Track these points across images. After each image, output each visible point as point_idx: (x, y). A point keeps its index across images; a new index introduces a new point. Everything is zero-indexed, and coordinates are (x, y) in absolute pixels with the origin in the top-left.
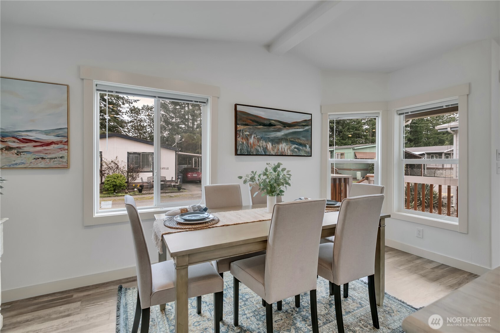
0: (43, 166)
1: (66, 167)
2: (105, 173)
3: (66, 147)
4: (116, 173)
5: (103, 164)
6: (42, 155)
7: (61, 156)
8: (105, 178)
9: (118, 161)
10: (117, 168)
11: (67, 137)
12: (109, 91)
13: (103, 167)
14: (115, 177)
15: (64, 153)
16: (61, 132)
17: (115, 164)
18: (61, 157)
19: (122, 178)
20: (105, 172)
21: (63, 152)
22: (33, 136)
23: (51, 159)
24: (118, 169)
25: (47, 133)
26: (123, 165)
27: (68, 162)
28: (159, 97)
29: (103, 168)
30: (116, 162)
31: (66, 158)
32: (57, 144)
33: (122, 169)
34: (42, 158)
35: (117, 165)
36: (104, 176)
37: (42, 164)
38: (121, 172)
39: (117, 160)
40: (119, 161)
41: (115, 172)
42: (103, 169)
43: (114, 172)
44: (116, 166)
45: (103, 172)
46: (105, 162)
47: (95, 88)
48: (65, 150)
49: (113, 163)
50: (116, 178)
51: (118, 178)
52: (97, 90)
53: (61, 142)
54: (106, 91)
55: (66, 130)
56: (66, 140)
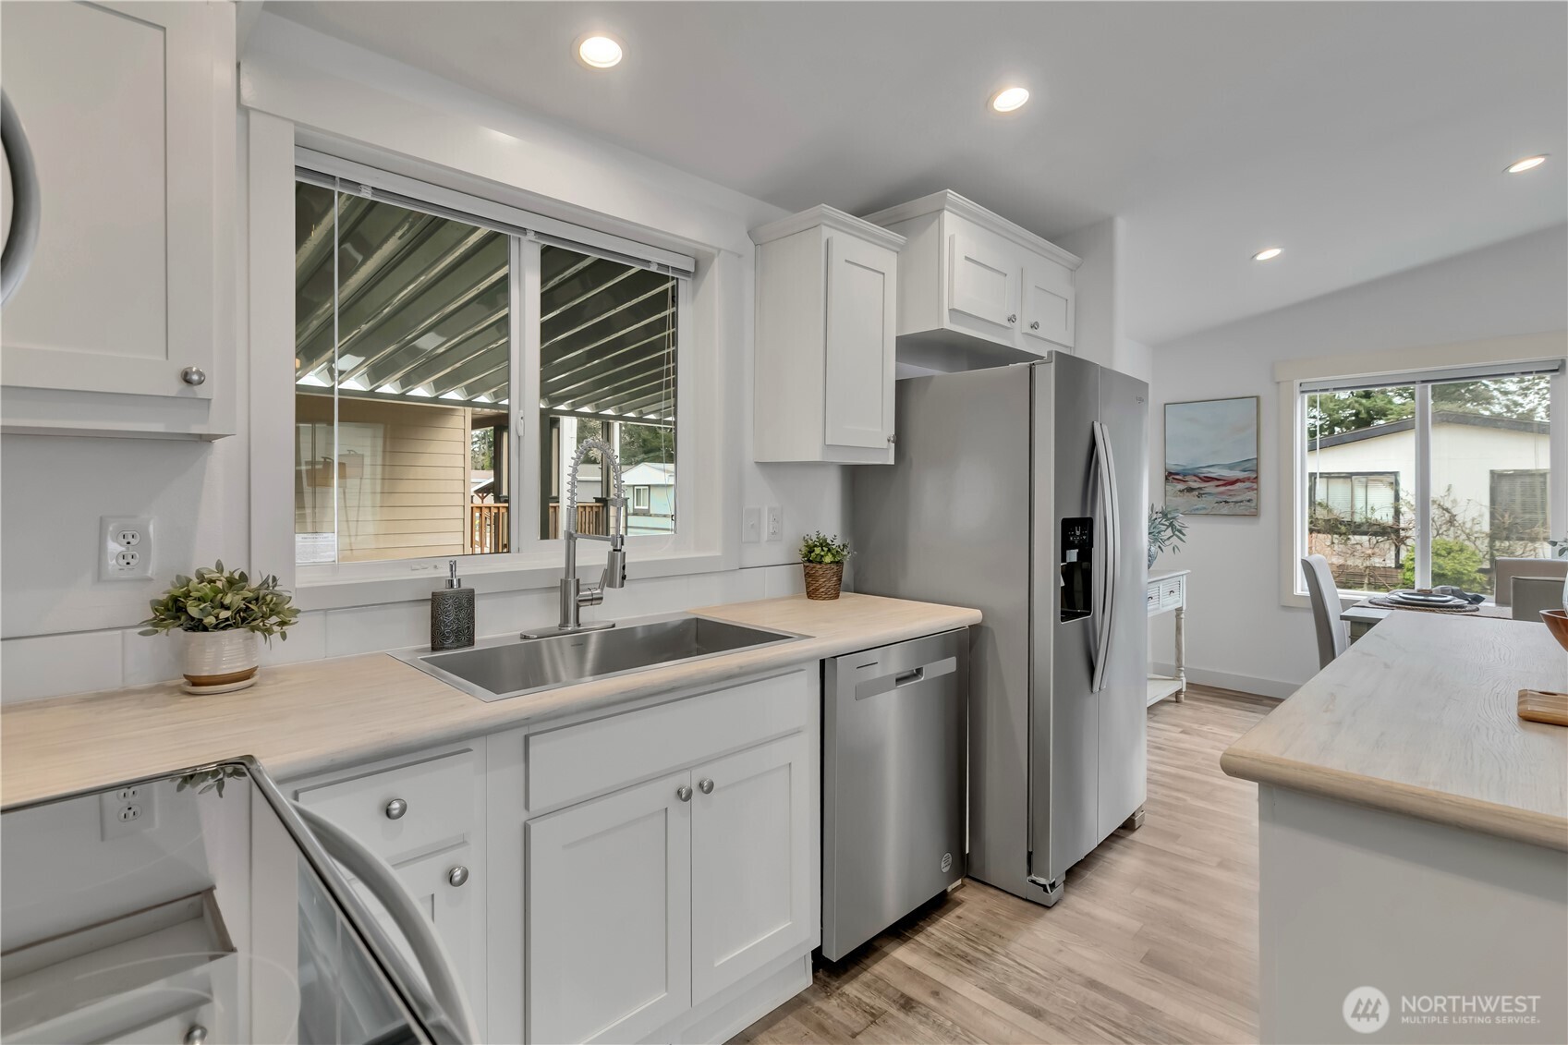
0: (1225, 512)
1: (1255, 514)
2: (1407, 538)
3: (1255, 486)
4: (1444, 537)
5: (1402, 510)
6: (1225, 498)
7: (1248, 498)
8: (1408, 550)
9: (1454, 501)
10: (1451, 521)
11: (1257, 471)
12: (1321, 390)
13: (1401, 517)
14: (1438, 549)
15: (1251, 495)
16: (1248, 465)
17: (1444, 509)
18: (1249, 501)
19: (1465, 555)
20: (1409, 533)
21: (1251, 493)
22: (1215, 472)
23: (1236, 502)
24: (1454, 526)
25: (1231, 467)
26: (1473, 512)
27: (1257, 508)
28: (1423, 382)
29: (1401, 521)
30: (1448, 505)
31: (1255, 501)
32: (1244, 482)
33: (1469, 525)
34: (1226, 502)
35: (1449, 512)
36: (1405, 544)
37: (1225, 511)
38: (1464, 537)
39: (1451, 498)
40: (1458, 500)
41: (1442, 534)
42: (1402, 525)
43: (1438, 534)
44: (1447, 515)
45: (1402, 533)
46: (1409, 502)
47: (1298, 389)
48: (1254, 490)
49: (1435, 506)
50: (1444, 553)
51: (1449, 553)
52: (1303, 392)
53: (1248, 479)
54: (1316, 391)
55: (1255, 461)
56: (1255, 476)
